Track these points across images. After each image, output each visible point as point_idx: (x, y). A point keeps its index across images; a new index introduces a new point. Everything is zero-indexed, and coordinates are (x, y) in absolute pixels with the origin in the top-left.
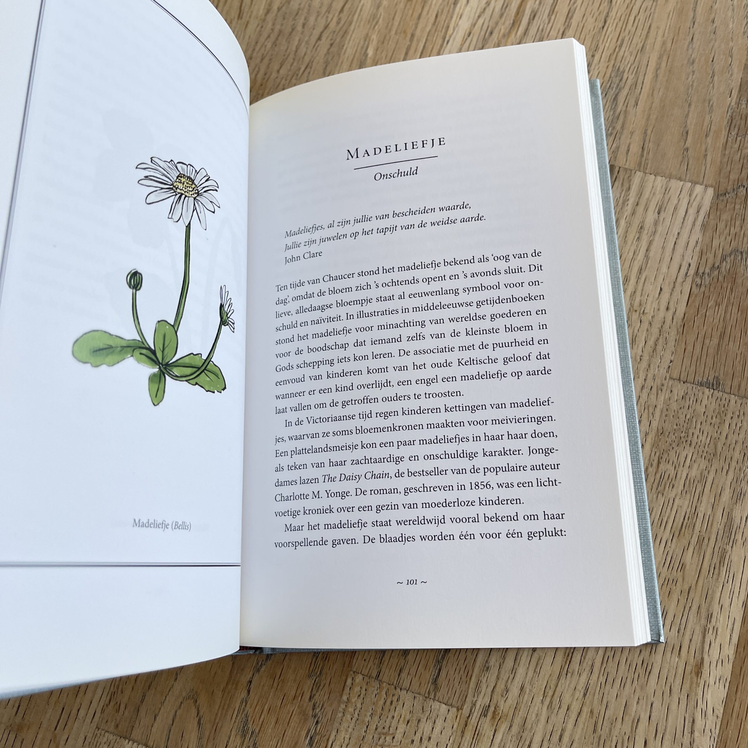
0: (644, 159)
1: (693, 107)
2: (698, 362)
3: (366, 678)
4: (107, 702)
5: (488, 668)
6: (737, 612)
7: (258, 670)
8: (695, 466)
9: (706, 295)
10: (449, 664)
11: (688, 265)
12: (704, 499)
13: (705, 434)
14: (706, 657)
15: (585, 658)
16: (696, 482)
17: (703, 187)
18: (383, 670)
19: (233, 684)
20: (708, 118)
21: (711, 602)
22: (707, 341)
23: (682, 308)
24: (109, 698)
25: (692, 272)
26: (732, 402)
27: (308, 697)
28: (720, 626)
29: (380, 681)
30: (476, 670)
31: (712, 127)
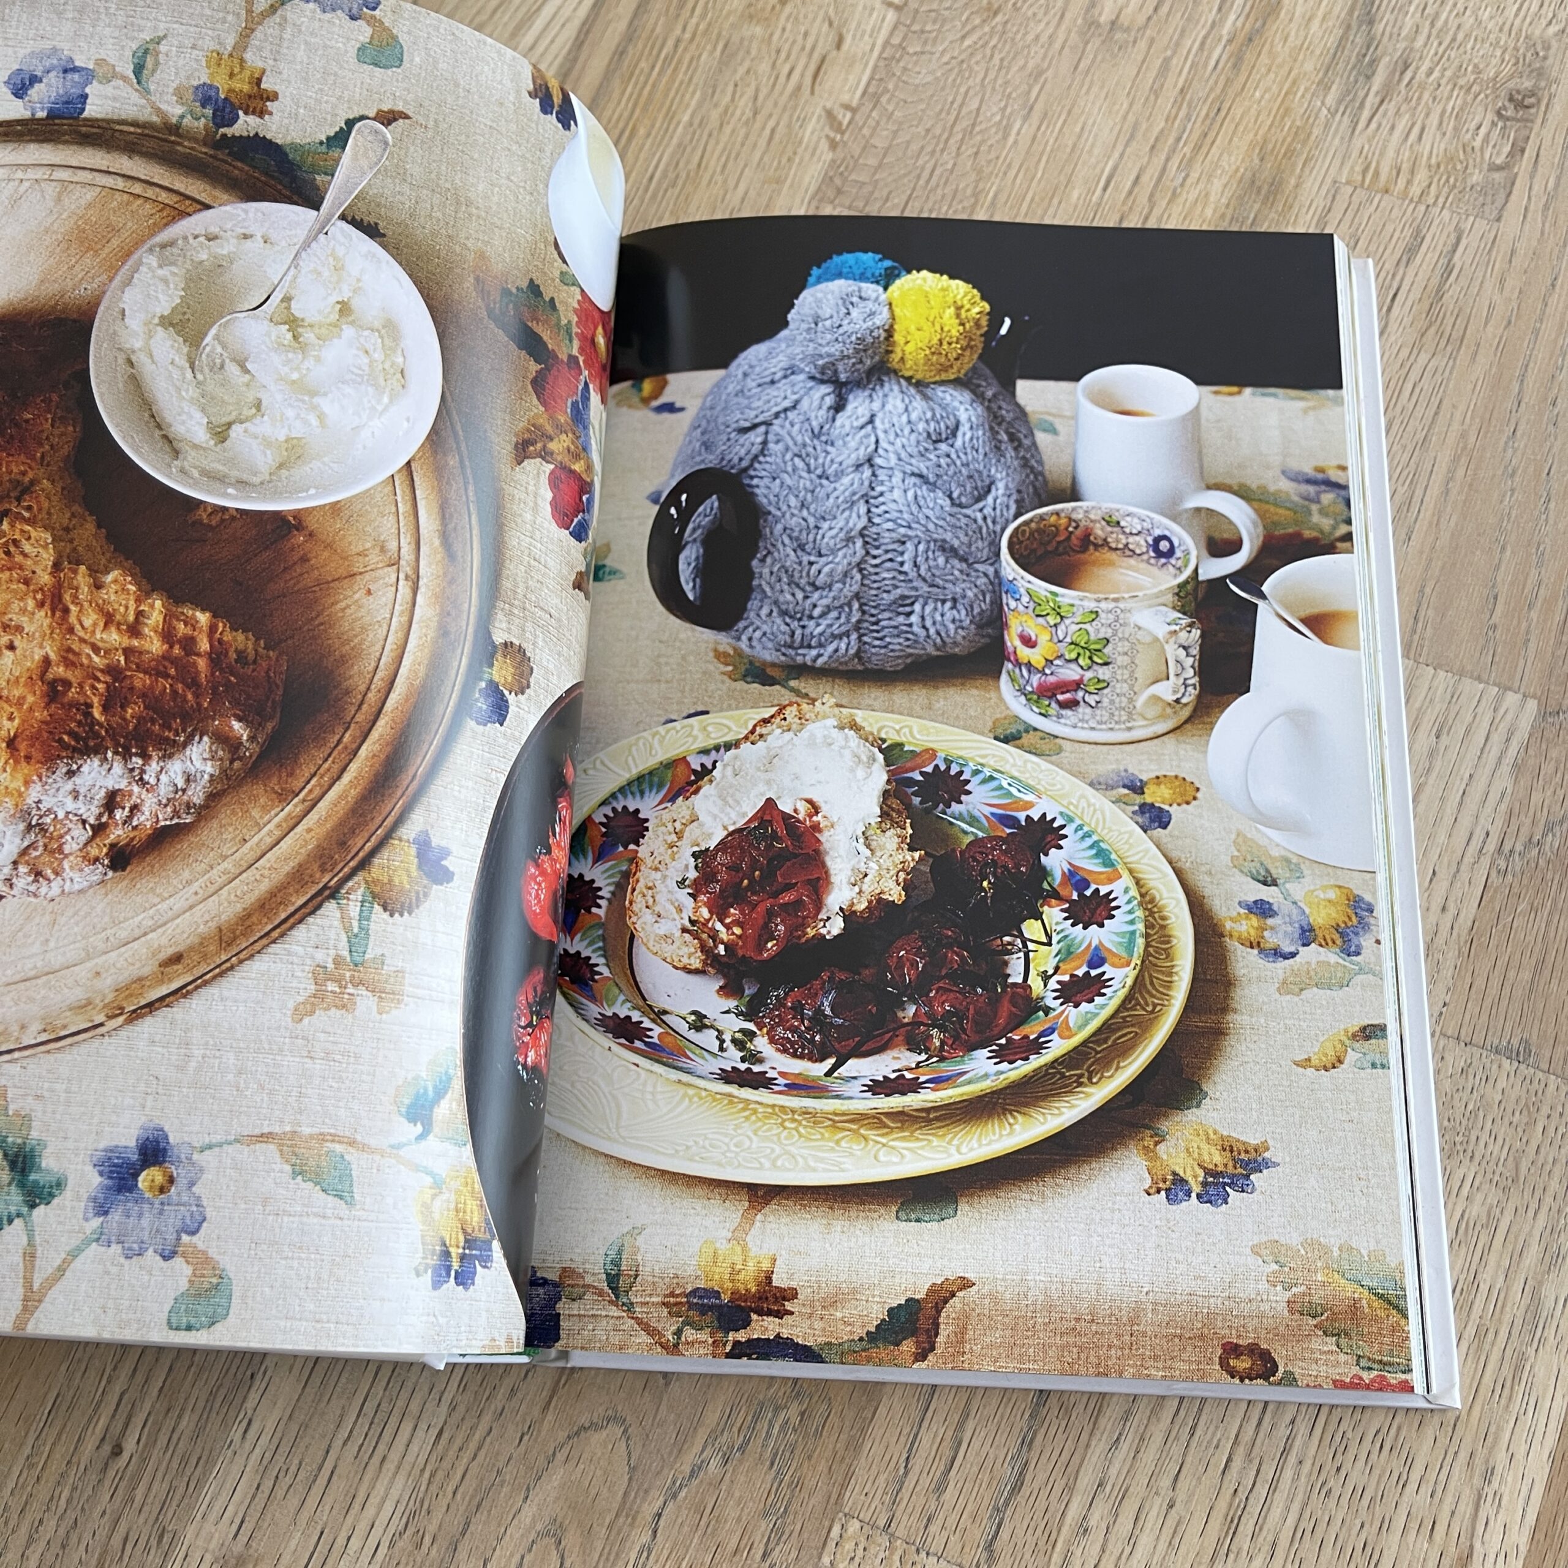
0: (1416, 637)
1: (1508, 553)
2: (1494, 1011)
3: (866, 1528)
4: (401, 1527)
5: (1086, 1530)
6: (1538, 1468)
7: (675, 1496)
8: (1479, 1197)
9: (1515, 890)
10: (1016, 1516)
11: (1483, 835)
12: (1493, 1259)
13: (1500, 1141)
14: (1477, 1545)
15: (1261, 1529)
16: (1478, 1228)
17: (1519, 696)
18: (898, 1514)
19: (627, 1516)
20: (1534, 572)
21: (1492, 1447)
22: (1512, 974)
23: (1470, 910)
24: (404, 1520)
25: (1491, 846)
26: (1552, 1087)
27: (761, 1553)
28: (1506, 1490)
29: (892, 1535)
30: (1065, 1530)
31: (1542, 591)
